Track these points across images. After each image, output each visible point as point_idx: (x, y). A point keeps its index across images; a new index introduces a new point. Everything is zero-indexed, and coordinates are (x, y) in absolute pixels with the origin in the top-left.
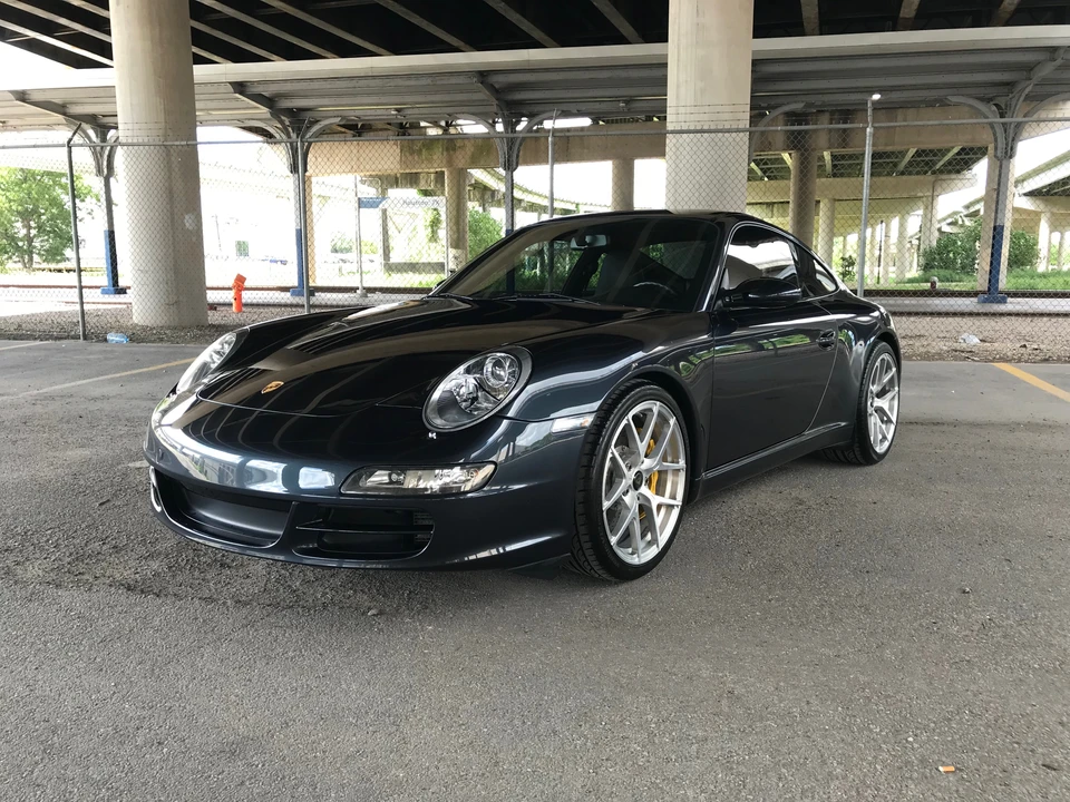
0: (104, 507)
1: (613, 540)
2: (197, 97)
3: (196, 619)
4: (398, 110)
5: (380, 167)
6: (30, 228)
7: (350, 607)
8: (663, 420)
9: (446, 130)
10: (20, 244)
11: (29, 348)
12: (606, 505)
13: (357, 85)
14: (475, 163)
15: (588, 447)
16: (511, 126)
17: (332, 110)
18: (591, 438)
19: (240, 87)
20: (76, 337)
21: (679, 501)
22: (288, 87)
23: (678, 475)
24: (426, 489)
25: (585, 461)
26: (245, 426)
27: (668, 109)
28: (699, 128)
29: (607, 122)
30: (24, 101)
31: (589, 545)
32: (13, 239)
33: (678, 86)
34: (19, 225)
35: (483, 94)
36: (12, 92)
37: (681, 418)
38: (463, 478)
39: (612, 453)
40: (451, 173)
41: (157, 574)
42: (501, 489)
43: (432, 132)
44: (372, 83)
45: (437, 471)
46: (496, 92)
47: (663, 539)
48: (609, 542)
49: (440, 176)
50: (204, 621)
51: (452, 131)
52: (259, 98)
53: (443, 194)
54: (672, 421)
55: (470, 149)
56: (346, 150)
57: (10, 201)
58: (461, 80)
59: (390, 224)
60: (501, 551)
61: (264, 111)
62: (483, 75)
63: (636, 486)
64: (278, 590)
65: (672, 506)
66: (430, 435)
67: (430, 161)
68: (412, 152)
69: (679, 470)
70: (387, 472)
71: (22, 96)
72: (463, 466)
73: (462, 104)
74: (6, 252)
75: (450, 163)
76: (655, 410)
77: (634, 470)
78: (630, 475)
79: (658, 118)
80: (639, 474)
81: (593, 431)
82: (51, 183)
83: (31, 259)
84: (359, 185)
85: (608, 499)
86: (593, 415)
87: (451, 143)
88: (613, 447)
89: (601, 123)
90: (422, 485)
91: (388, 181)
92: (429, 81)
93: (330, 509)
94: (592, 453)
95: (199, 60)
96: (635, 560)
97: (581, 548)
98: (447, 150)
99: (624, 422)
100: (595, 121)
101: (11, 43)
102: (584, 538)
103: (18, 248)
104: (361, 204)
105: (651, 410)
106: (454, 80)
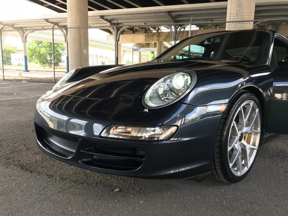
0: (33, 132)
1: (231, 165)
2: (89, 20)
3: (41, 186)
4: (145, 24)
5: (139, 41)
6: (51, 57)
7: (108, 185)
8: (253, 110)
9: (158, 31)
10: (49, 61)
11: (40, 85)
12: (229, 148)
13: (134, 16)
14: (165, 40)
15: (223, 120)
16: (176, 28)
17: (126, 24)
18: (224, 116)
19: (102, 17)
20: (53, 82)
21: (256, 147)
22: (115, 17)
23: (257, 135)
24: (141, 137)
25: (221, 127)
26: (65, 104)
27: (227, 17)
28: (239, 20)
29: (203, 28)
30: (47, 22)
31: (220, 167)
32: (47, 60)
33: (231, 10)
34: (49, 56)
35: (169, 18)
36: (45, 19)
37: (260, 109)
38: (161, 133)
39: (233, 124)
40: (158, 43)
41: (36, 162)
42: (178, 140)
43: (154, 31)
44: (138, 15)
45: (148, 129)
46: (173, 18)
47: (250, 163)
48: (229, 166)
49: (155, 44)
50: (43, 188)
51: (159, 31)
52: (107, 20)
53: (156, 47)
54: (257, 110)
55: (164, 36)
56: (130, 36)
57: (47, 50)
58: (163, 14)
59: (141, 58)
60: (178, 171)
61: (108, 24)
62: (169, 12)
63: (240, 140)
64: (80, 173)
65: (254, 149)
66: (145, 110)
67: (153, 40)
68: (148, 37)
69: (258, 133)
70: (124, 127)
71: (47, 20)
72: (160, 127)
73: (162, 21)
74: (45, 64)
75: (158, 40)
76: (251, 104)
77: (240, 132)
78: (239, 134)
79: (219, 27)
80: (242, 134)
81: (225, 113)
82: (57, 46)
83: (51, 65)
84: (134, 46)
85: (230, 146)
86: (226, 105)
87: (159, 34)
88: (234, 121)
89: (202, 29)
90: (139, 135)
91: (141, 46)
92: (153, 15)
93: (97, 143)
94: (224, 124)
95: (90, 10)
96: (239, 174)
97: (215, 168)
98: (158, 36)
99: (239, 109)
100: (200, 29)
101: (45, 6)
102: (218, 164)
103: (48, 62)
104: (134, 50)
105: (249, 105)
106: (160, 14)
